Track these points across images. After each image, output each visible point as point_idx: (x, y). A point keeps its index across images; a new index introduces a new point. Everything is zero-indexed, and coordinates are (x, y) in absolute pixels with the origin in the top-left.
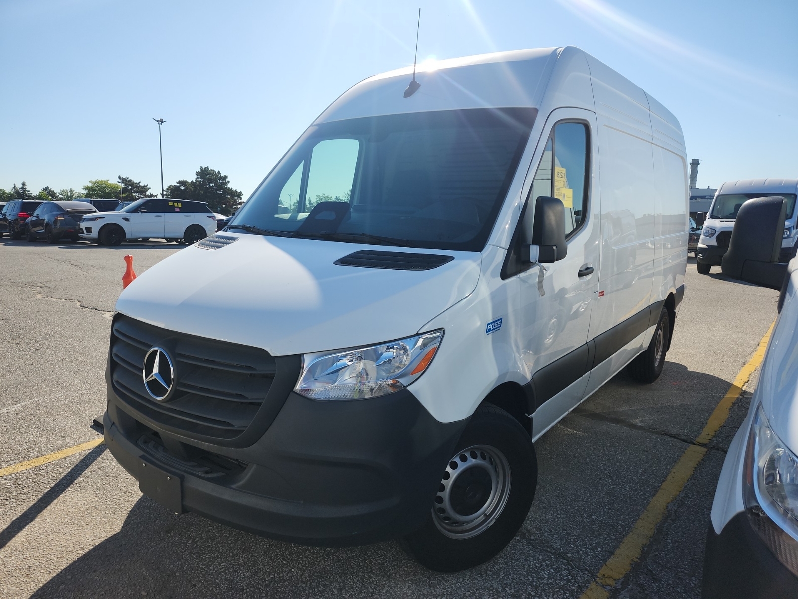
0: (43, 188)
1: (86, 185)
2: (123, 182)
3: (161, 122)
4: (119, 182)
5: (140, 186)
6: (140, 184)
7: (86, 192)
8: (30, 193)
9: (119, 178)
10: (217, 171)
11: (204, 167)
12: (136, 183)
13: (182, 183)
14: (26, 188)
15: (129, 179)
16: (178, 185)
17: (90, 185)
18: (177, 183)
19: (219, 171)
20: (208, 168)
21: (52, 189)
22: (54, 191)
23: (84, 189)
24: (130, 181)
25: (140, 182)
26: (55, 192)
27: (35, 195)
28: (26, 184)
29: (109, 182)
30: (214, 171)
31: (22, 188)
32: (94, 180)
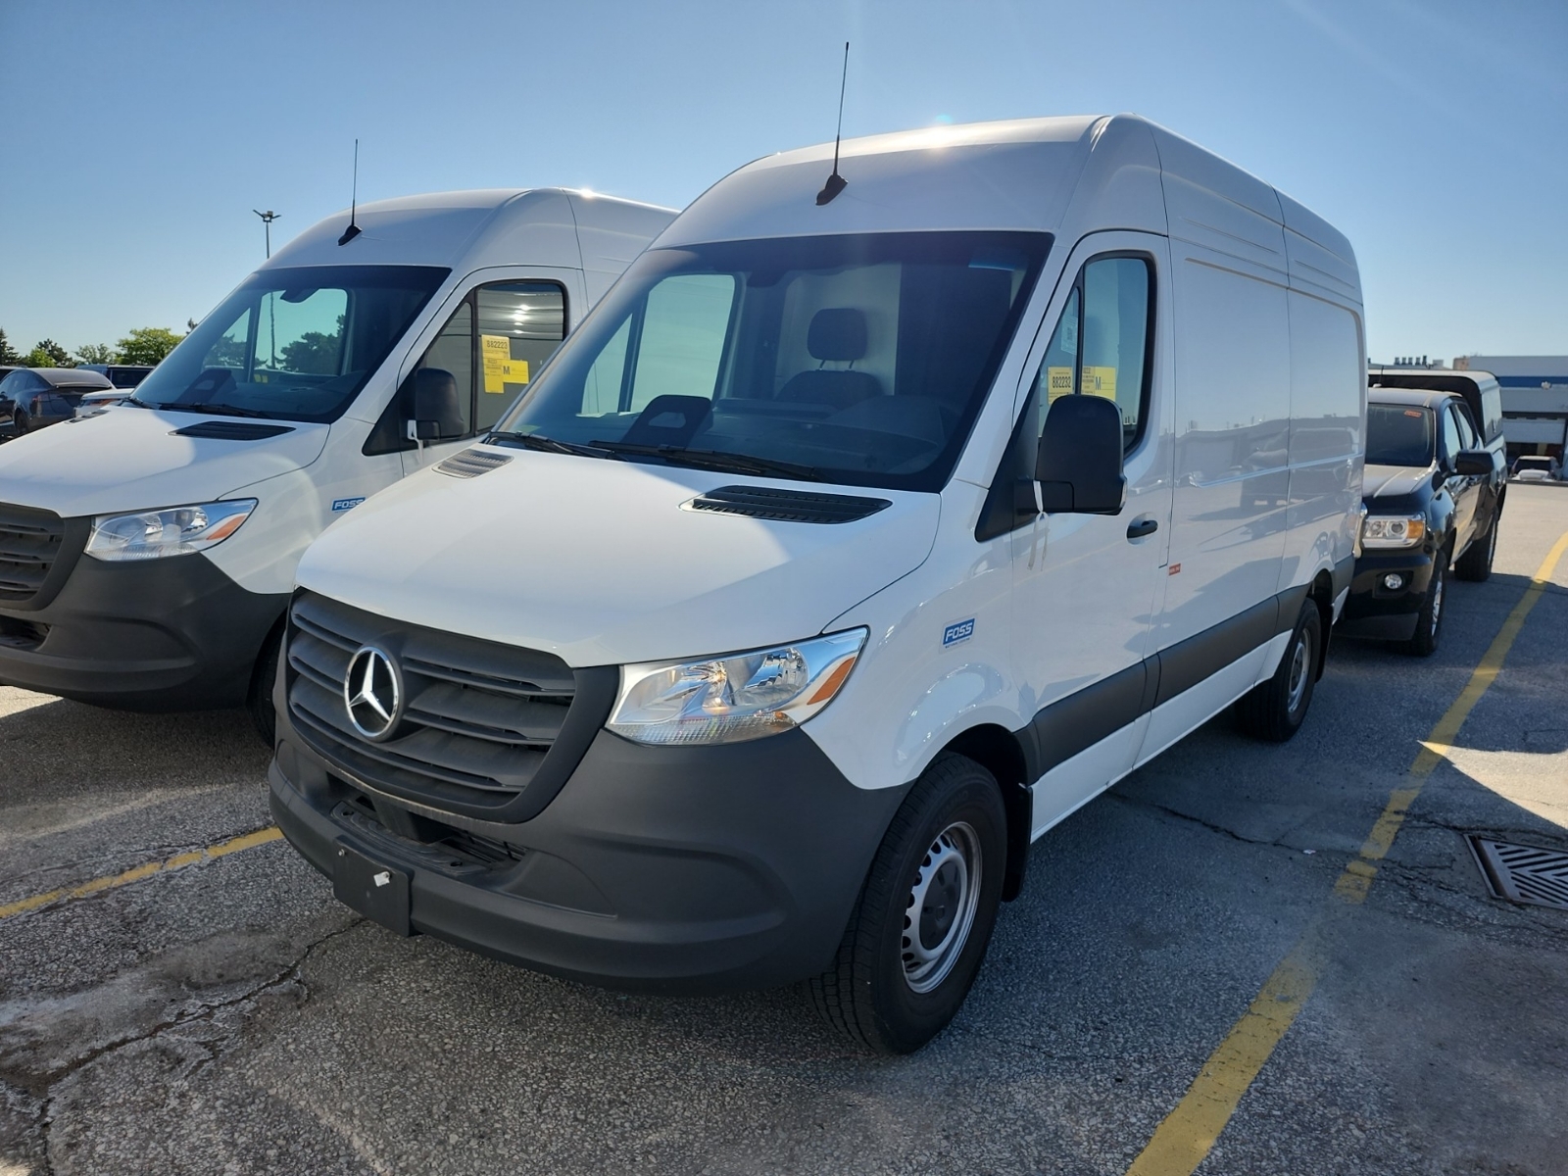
0: (40, 343)
1: (123, 338)
3: (269, 217)
7: (123, 352)
8: (14, 351)
13: (313, 338)
16: (305, 341)
17: (132, 338)
18: (303, 338)
21: (58, 346)
22: (61, 349)
23: (119, 346)
25: (233, 336)
26: (64, 351)
27: (24, 356)
29: (171, 333)
32: (140, 329)
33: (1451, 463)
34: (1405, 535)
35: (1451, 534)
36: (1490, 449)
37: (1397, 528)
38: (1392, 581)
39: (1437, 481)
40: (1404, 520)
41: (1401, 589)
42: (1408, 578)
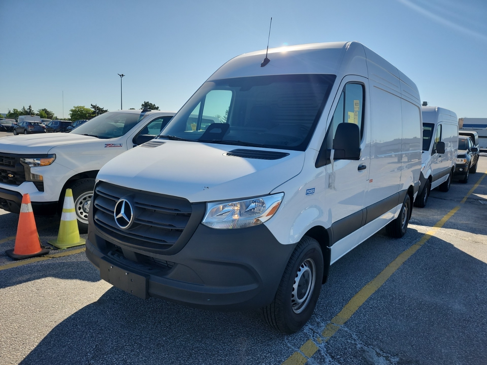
2: (93, 108)
3: (122, 76)
4: (91, 108)
5: (103, 110)
6: (104, 109)
7: (72, 113)
9: (92, 105)
10: (153, 104)
11: (146, 102)
12: (101, 109)
14: (31, 109)
15: (97, 106)
17: (74, 109)
19: (154, 104)
20: (148, 102)
23: (70, 111)
24: (98, 107)
28: (31, 106)
29: (85, 107)
30: (151, 104)
31: (29, 109)
32: (76, 106)
33: (470, 150)
34: (463, 161)
35: (471, 162)
36: (476, 147)
37: (462, 160)
38: (461, 170)
39: (468, 153)
40: (463, 159)
41: (462, 171)
42: (463, 169)
